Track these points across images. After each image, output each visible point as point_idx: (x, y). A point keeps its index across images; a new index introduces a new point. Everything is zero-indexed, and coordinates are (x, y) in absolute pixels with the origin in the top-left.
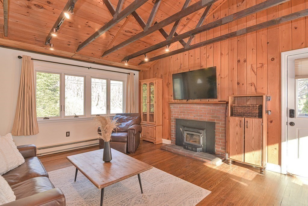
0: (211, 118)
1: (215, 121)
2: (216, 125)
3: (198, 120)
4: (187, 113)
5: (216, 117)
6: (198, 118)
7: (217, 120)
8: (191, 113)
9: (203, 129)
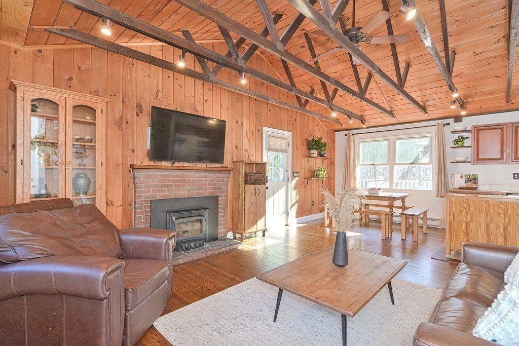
0: (213, 191)
1: (218, 195)
2: (219, 198)
3: (195, 196)
4: (176, 186)
5: (218, 188)
6: (195, 194)
7: (220, 192)
8: (184, 186)
9: (205, 209)
